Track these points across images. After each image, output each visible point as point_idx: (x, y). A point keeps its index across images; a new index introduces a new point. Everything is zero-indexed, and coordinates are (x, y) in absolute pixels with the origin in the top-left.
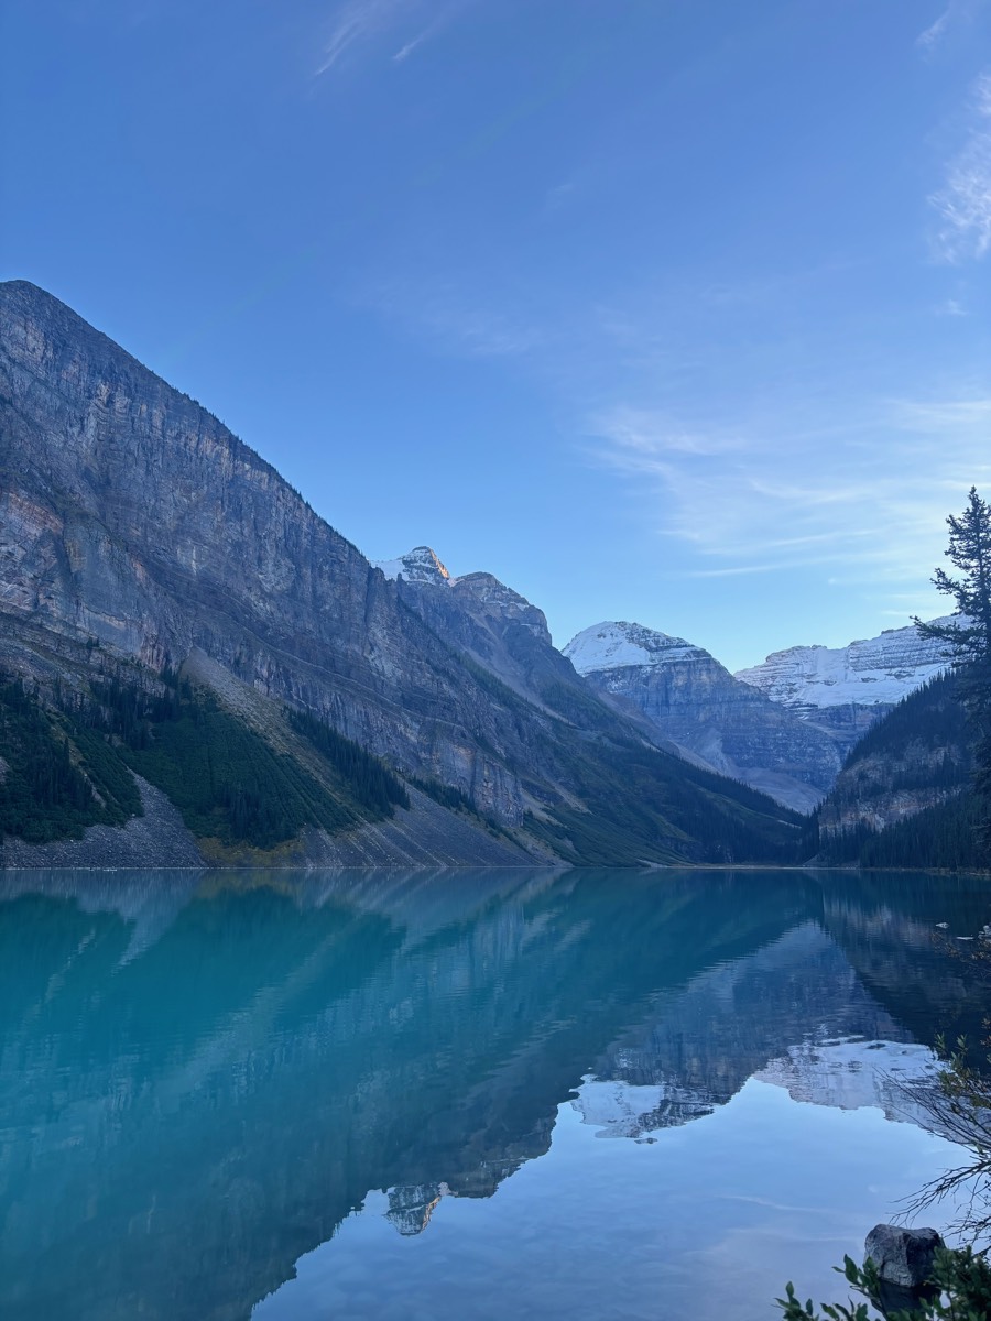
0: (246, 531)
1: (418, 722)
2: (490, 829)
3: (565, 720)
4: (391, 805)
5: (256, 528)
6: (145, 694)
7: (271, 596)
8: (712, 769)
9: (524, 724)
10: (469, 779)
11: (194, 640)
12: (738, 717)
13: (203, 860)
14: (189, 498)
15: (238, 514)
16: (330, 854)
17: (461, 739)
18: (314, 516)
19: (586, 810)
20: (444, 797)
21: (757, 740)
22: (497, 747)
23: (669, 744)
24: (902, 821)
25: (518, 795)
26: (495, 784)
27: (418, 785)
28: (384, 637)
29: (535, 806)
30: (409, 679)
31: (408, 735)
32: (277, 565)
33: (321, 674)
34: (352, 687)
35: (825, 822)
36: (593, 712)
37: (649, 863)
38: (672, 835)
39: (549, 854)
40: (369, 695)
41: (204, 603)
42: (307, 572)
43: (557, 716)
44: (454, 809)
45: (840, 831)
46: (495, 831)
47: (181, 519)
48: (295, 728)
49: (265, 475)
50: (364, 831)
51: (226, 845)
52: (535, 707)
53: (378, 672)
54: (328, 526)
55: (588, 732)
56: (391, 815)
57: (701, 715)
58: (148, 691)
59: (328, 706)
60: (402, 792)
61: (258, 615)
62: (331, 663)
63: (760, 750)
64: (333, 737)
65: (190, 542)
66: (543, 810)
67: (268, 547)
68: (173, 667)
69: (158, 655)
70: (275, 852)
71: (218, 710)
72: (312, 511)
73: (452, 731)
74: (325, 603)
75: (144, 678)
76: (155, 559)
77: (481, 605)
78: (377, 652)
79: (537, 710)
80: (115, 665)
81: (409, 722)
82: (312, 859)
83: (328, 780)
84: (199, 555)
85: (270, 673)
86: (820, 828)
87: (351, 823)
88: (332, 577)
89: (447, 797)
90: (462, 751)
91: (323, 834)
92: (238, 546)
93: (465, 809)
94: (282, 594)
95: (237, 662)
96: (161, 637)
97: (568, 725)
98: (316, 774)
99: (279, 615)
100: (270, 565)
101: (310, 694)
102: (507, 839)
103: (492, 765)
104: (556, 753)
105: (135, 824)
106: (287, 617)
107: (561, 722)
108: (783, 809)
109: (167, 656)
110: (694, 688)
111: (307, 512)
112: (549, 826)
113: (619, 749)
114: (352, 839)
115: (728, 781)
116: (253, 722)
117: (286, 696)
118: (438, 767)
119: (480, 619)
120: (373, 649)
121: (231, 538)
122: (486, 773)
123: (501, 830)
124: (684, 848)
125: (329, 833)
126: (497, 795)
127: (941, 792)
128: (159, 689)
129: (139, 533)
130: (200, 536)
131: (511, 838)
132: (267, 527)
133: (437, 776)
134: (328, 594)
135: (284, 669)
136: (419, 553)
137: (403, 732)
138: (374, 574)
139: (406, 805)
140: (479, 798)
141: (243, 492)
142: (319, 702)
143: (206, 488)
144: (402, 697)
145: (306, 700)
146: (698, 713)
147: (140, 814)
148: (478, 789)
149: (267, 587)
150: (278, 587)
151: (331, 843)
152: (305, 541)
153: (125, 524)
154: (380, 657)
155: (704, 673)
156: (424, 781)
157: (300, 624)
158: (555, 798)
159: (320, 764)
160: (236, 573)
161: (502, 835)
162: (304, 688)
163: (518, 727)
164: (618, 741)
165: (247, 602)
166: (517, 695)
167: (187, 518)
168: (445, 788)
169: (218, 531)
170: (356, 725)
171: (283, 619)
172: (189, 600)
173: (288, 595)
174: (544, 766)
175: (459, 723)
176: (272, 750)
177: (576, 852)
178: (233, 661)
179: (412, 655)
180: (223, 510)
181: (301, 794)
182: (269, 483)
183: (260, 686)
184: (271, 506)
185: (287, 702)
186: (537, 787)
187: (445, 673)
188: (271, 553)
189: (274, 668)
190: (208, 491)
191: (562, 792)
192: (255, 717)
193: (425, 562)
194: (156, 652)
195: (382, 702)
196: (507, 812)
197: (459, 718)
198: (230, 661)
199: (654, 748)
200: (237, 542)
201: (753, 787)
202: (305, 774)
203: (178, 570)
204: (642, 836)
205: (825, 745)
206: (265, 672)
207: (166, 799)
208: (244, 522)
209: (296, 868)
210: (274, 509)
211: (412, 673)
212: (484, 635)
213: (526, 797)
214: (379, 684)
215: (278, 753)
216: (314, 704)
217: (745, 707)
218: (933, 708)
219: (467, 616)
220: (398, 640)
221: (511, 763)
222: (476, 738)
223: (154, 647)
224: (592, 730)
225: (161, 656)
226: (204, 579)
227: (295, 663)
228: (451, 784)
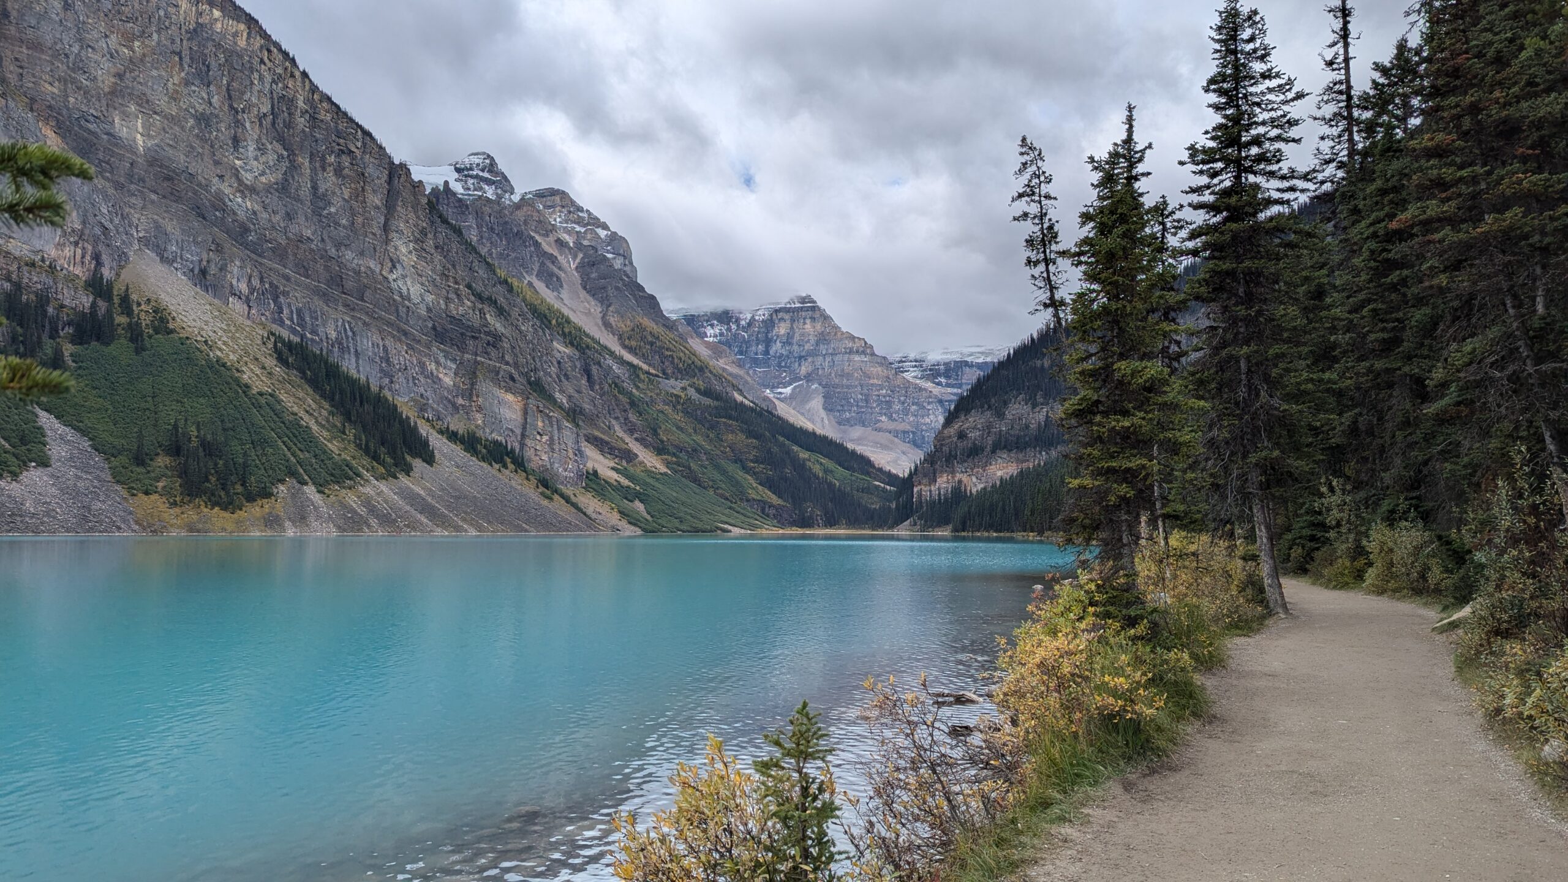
0: (215, 100)
1: (454, 360)
2: (541, 489)
3: (645, 367)
4: (408, 458)
5: (230, 97)
6: (62, 306)
7: (253, 190)
8: (809, 426)
9: (594, 369)
10: (518, 431)
11: (139, 240)
12: (843, 370)
13: (137, 523)
14: (132, 49)
15: (204, 77)
16: (319, 517)
17: (509, 383)
18: (314, 89)
19: (663, 469)
20: (484, 451)
21: (860, 396)
22: (557, 395)
23: (766, 399)
24: (998, 483)
25: (579, 451)
26: (551, 439)
27: (453, 436)
28: (410, 252)
29: (603, 465)
30: (443, 307)
31: (441, 376)
32: (261, 149)
33: (324, 294)
34: (367, 313)
35: (920, 484)
36: (680, 359)
37: (730, 528)
38: (759, 498)
39: (614, 518)
40: (389, 324)
41: (155, 192)
42: (304, 160)
43: (635, 361)
44: (497, 466)
45: (935, 493)
46: (548, 492)
47: (120, 76)
48: (282, 360)
49: (242, 27)
50: (368, 490)
51: (174, 504)
52: (610, 350)
53: (401, 296)
54: (333, 103)
55: (672, 381)
56: (408, 470)
57: (803, 368)
58: (67, 302)
59: (333, 335)
60: (425, 443)
61: (235, 213)
62: (337, 281)
63: (862, 407)
64: (333, 372)
65: (133, 108)
66: (613, 469)
67: (248, 125)
68: (107, 273)
69: (83, 257)
70: (240, 514)
71: (172, 331)
72: (310, 81)
73: (498, 373)
74: (330, 203)
75: (60, 286)
76: (81, 127)
77: (550, 227)
78: (400, 271)
79: (612, 353)
80: (15, 266)
81: (442, 360)
82: (293, 522)
83: (323, 426)
84: (147, 126)
85: (252, 290)
86: (915, 490)
87: (351, 479)
88: (338, 171)
89: (489, 451)
90: (510, 397)
91: (310, 490)
92: (204, 120)
93: (511, 466)
94: (268, 189)
95: (204, 272)
96: (87, 232)
97: (648, 373)
98: (306, 417)
99: (265, 215)
100: (251, 149)
101: (308, 319)
102: (563, 502)
103: (548, 415)
104: (633, 404)
105: (34, 476)
106: (276, 219)
107: (641, 369)
108: (880, 470)
109: (97, 257)
110: (797, 337)
111: (304, 83)
112: (618, 488)
113: (707, 401)
114: (351, 499)
115: (824, 439)
116: (220, 350)
117: (274, 321)
118: (478, 416)
119: (549, 244)
120: (394, 267)
121: (194, 107)
122: (540, 424)
123: (556, 491)
124: (772, 511)
125: (319, 492)
126: (553, 450)
127: (1040, 453)
128: (85, 301)
129: (56, 91)
130: (148, 101)
131: (567, 500)
132: (246, 97)
133: (477, 426)
134: (334, 193)
135: (271, 284)
136: (476, 160)
137: (435, 372)
138: (397, 172)
139: (429, 458)
140: (529, 453)
141: (210, 48)
142: (321, 330)
143: (155, 36)
144: (434, 328)
145: (303, 327)
146: (800, 365)
147: (44, 463)
148: (528, 442)
149: (248, 177)
150: (263, 179)
151: (320, 502)
152: (301, 122)
153: (34, 76)
154: (404, 277)
155: (808, 321)
156: (461, 432)
157: (294, 229)
158: (628, 456)
159: (314, 406)
160: (202, 155)
161: (556, 497)
162: (299, 312)
163: (587, 372)
164: (707, 393)
165: (219, 196)
166: (588, 336)
167: (128, 75)
168: (487, 440)
169: (174, 98)
170: (372, 360)
171: (270, 221)
172: (133, 187)
173: (277, 190)
174: (616, 418)
175: (507, 363)
176: (247, 386)
177: (649, 517)
178: (196, 271)
179: (447, 276)
180: (182, 69)
181: (284, 443)
182: (248, 38)
183: (237, 306)
184: (252, 70)
185: (275, 328)
186: (607, 443)
187: (492, 302)
188: (252, 132)
189: (256, 282)
190: (158, 43)
191: (636, 448)
192: (225, 343)
193: (483, 170)
194: (79, 251)
195: (405, 333)
196: (564, 471)
197: (507, 358)
198: (192, 270)
199: (747, 402)
200: (202, 114)
201: (850, 446)
202: (291, 418)
203: (116, 145)
204: (727, 499)
205: (929, 403)
206: (243, 287)
207: (86, 444)
208: (212, 88)
209: (269, 533)
210: (256, 75)
211: (447, 299)
212: (553, 263)
213: (590, 451)
214: (402, 311)
215: (255, 391)
216: (314, 332)
217: (849, 360)
218: (1039, 363)
219: (532, 238)
220: (429, 257)
221: (574, 414)
222: (530, 383)
223: (76, 244)
224: (676, 379)
225: (88, 258)
226: (154, 160)
227: (287, 278)
228: (495, 436)
